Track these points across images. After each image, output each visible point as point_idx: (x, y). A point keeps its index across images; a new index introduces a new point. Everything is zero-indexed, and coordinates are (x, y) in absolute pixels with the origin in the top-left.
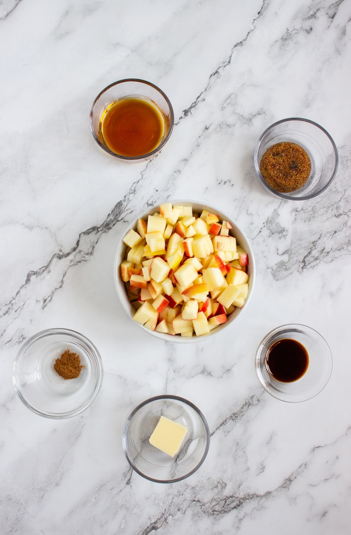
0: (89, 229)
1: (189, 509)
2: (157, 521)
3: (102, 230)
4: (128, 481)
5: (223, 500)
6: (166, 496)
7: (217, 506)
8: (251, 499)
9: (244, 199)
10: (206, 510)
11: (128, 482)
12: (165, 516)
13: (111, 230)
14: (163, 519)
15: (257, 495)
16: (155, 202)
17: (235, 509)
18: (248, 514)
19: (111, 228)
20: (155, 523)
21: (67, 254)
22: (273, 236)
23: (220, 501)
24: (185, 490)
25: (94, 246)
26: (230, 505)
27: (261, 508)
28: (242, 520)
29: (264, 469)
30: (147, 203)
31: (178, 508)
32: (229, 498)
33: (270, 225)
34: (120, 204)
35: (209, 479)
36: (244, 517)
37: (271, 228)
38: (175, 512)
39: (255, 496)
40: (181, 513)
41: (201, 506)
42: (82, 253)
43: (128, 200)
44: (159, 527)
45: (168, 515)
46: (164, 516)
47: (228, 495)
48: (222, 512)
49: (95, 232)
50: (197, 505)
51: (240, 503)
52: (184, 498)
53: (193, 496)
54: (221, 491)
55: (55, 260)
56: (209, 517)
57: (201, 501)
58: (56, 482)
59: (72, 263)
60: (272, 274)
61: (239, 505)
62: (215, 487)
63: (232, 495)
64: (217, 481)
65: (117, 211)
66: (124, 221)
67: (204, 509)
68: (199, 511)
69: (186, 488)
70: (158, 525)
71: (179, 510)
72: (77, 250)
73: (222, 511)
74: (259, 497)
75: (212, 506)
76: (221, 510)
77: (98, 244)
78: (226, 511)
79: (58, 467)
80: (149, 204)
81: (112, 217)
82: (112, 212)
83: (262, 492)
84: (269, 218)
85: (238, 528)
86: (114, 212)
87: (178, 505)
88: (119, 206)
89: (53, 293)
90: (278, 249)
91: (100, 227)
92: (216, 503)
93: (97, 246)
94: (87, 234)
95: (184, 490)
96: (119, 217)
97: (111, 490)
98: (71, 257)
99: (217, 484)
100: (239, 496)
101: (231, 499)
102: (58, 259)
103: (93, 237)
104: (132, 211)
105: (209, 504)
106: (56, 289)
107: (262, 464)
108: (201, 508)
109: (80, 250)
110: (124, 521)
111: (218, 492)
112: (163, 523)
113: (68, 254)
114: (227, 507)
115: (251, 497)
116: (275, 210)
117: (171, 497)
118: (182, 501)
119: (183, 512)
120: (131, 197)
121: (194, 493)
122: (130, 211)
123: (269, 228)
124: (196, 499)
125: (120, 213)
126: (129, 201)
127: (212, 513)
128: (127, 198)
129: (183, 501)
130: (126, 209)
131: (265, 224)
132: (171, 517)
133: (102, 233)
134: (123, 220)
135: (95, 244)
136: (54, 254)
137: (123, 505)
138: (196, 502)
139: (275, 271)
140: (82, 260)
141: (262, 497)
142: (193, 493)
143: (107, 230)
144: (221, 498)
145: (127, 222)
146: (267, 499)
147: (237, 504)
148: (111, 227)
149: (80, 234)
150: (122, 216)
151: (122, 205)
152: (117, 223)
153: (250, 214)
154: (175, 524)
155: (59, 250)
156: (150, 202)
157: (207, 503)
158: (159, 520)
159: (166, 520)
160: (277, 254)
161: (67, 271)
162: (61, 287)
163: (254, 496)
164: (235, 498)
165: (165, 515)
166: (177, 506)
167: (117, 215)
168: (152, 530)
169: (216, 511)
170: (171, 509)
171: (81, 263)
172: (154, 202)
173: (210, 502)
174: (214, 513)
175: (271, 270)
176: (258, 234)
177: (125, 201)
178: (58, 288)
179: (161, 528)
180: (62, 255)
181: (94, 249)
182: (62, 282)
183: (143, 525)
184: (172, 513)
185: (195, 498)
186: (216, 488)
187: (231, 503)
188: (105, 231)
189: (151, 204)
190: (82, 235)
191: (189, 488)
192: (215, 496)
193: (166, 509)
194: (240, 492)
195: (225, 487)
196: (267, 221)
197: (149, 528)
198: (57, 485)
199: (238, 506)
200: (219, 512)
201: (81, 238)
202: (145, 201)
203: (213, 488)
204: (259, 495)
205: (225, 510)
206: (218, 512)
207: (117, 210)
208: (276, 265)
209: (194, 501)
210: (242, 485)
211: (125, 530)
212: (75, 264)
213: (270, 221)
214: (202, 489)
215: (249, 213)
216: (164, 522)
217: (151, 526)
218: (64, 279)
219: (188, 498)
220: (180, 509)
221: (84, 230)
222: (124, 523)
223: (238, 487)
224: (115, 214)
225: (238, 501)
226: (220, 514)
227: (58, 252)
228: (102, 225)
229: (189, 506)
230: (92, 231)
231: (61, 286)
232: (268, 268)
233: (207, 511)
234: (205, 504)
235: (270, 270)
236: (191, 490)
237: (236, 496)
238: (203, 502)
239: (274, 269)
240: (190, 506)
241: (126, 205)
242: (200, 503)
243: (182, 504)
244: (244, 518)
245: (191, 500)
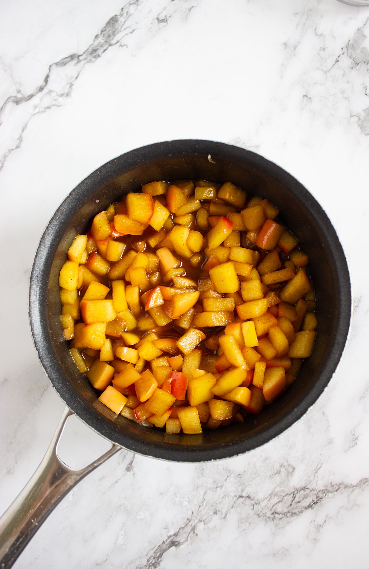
0: (66, 58)
1: (232, 510)
2: (179, 531)
3: (85, 59)
4: (129, 466)
5: (290, 494)
6: (193, 490)
7: (280, 504)
8: (337, 491)
9: (309, 13)
10: (261, 511)
11: (129, 468)
12: (193, 523)
13: (99, 59)
14: (188, 529)
15: (346, 485)
16: (170, 17)
17: (310, 509)
18: (331, 517)
19: (99, 56)
20: (176, 535)
21: (29, 96)
22: (357, 67)
23: (285, 496)
24: (226, 479)
25: (73, 83)
26: (301, 503)
27: (353, 506)
28: (321, 528)
29: (356, 440)
30: (157, 19)
31: (215, 509)
32: (299, 490)
33: (353, 52)
34: (113, 21)
35: (266, 459)
36: (325, 521)
37: (354, 56)
38: (209, 516)
39: (342, 486)
40: (220, 517)
41: (254, 505)
42: (54, 94)
43: (127, 14)
44: (183, 542)
45: (197, 521)
46: (190, 524)
47: (298, 487)
48: (289, 515)
49: (75, 61)
50: (247, 503)
51: (318, 499)
52: (224, 493)
53: (240, 489)
54: (286, 479)
55: (10, 105)
56: (266, 523)
57: (252, 497)
58: (8, 468)
59: (37, 110)
60: (359, 125)
61: (317, 503)
62: (276, 473)
63: (304, 485)
64: (279, 463)
65: (109, 31)
66: (121, 46)
67: (258, 510)
68: (249, 514)
69: (228, 477)
70: (180, 539)
71: (215, 513)
72: (46, 90)
73: (288, 512)
74: (349, 488)
75: (272, 505)
76: (286, 512)
77: (78, 79)
78: (295, 513)
79: (12, 443)
80: (160, 19)
81: (101, 40)
82: (102, 31)
83: (353, 480)
84: (349, 41)
85: (315, 540)
86: (105, 32)
87: (215, 505)
88: (113, 24)
89: (5, 157)
90: (366, 87)
91: (81, 55)
92: (278, 500)
93: (76, 83)
94: (61, 66)
95: (224, 478)
96: (112, 39)
97: (100, 480)
98: (35, 101)
99: (278, 468)
100: (317, 487)
101: (302, 492)
102: (15, 104)
103: (71, 69)
104: (134, 30)
105: (266, 501)
106: (10, 151)
107: (353, 432)
108: (253, 508)
109: (51, 90)
110: (122, 532)
111: (282, 481)
112: (189, 534)
113: (31, 97)
114: (296, 506)
115: (336, 489)
116: (358, 29)
117: (202, 492)
118: (221, 497)
119: (223, 516)
120: (132, 9)
121: (241, 484)
122: (130, 30)
123: (351, 55)
124: (244, 494)
125: (114, 34)
126: (128, 16)
127: (272, 516)
128: (125, 11)
129: (223, 497)
130: (124, 27)
131: (344, 49)
132: (202, 524)
133: (85, 64)
134: (118, 44)
135: (74, 81)
136: (9, 96)
137: (120, 506)
138: (244, 499)
139: (363, 121)
140: (53, 105)
141: (355, 487)
142: (239, 483)
143: (93, 59)
144: (287, 491)
145: (125, 47)
146: (363, 490)
147: (313, 501)
148: (100, 53)
149: (50, 66)
150: (118, 37)
151: (117, 21)
152: (110, 48)
153: (321, 35)
154: (209, 536)
155: (17, 91)
156: (162, 17)
157: (263, 501)
158: (183, 530)
159: (193, 529)
160: (366, 94)
161: (28, 122)
162: (18, 147)
163: (340, 486)
164: (308, 491)
165: (192, 521)
166: (212, 506)
167: (109, 36)
168: (170, 547)
169: (278, 514)
170: (202, 511)
171: (51, 109)
172: (168, 17)
173: (267, 498)
174: (274, 516)
175: (357, 119)
176: (334, 65)
177: (122, 15)
178: (13, 150)
179: (186, 543)
180: (21, 98)
181: (73, 87)
182: (20, 139)
183: (155, 540)
184: (204, 518)
185: (242, 492)
186: (277, 475)
187: (304, 498)
188: (90, 60)
189: (164, 20)
190: (54, 67)
191: (233, 475)
192: (275, 488)
193: (194, 512)
194: (317, 481)
195: (292, 472)
196: (348, 46)
197: (166, 544)
198: (9, 472)
199: (315, 503)
200: (284, 515)
201: (52, 71)
202: (154, 15)
203: (273, 475)
204: (350, 484)
205: (294, 511)
206: (282, 514)
207: (110, 28)
208: (364, 111)
209: (241, 497)
210: (321, 468)
211: (124, 547)
212: (42, 111)
213: (353, 46)
214: (253, 476)
215: (319, 33)
216: (190, 532)
217: (169, 541)
218: (24, 135)
219: (231, 492)
220: (218, 512)
221: (57, 60)
222: (122, 535)
223: (315, 471)
224: (107, 35)
225: (314, 495)
226: (284, 518)
227: (15, 94)
228: (86, 51)
229: (233, 505)
230: (69, 61)
231: (19, 145)
232: (351, 116)
233: (263, 514)
234: (259, 502)
235: (355, 119)
236: (236, 479)
237: (310, 487)
238: (256, 498)
239: (362, 118)
240: (235, 505)
241: (124, 21)
242: (252, 500)
243: (220, 503)
244: (325, 524)
245: (236, 496)
